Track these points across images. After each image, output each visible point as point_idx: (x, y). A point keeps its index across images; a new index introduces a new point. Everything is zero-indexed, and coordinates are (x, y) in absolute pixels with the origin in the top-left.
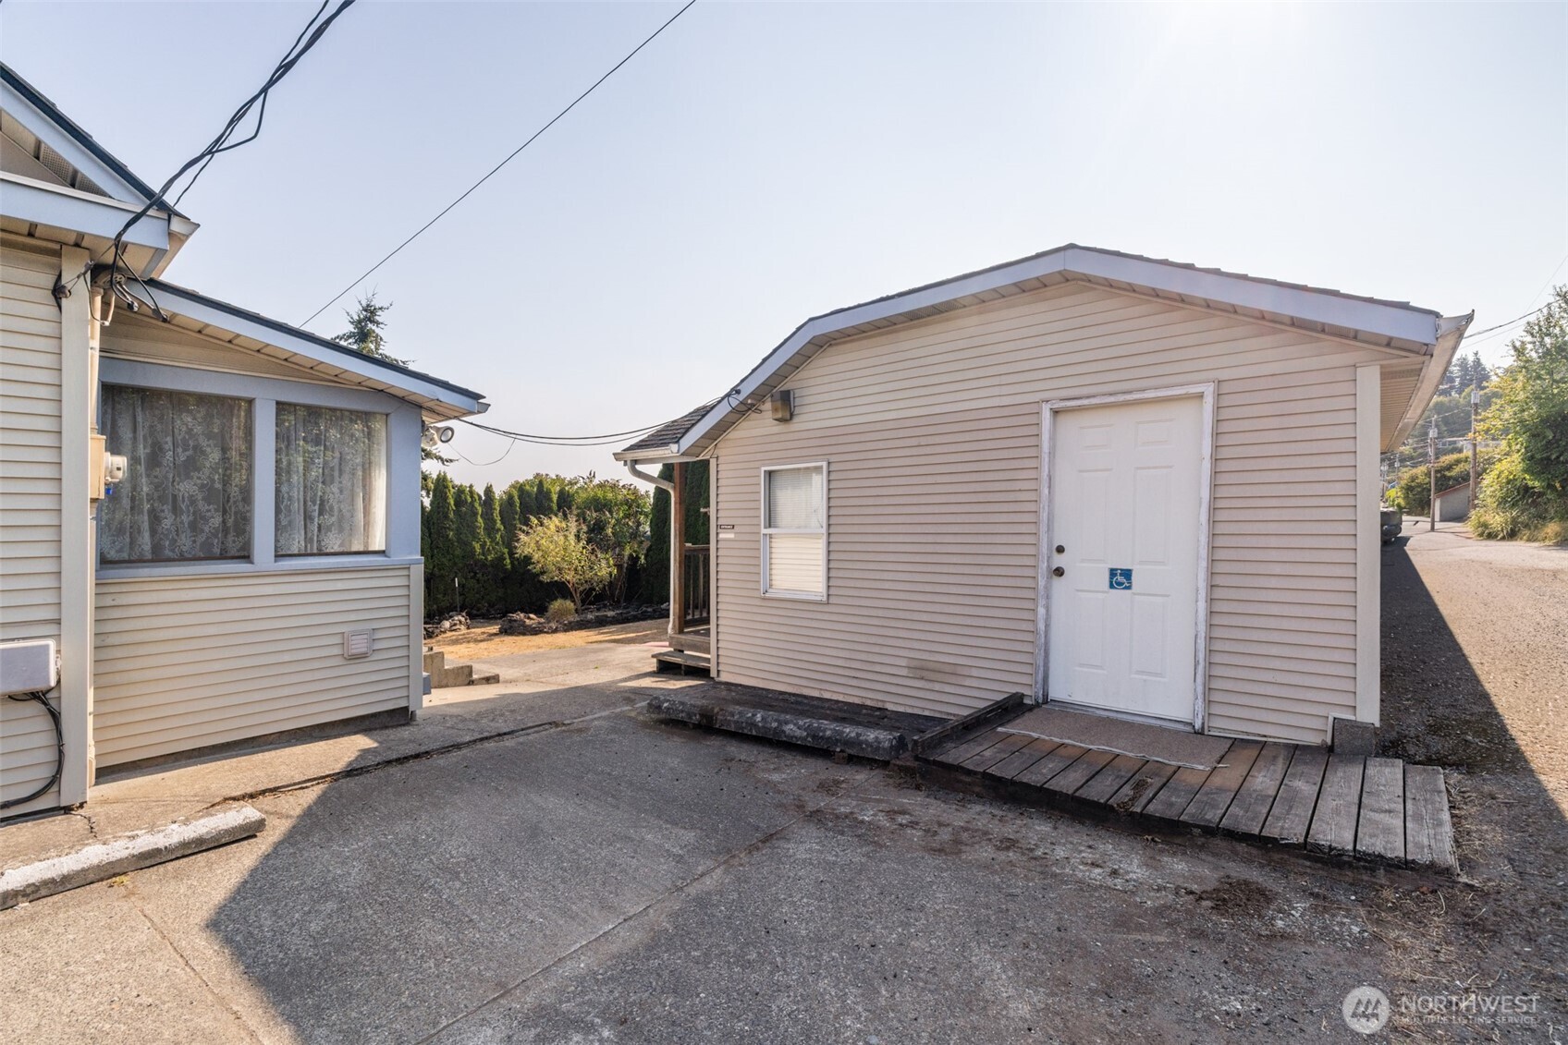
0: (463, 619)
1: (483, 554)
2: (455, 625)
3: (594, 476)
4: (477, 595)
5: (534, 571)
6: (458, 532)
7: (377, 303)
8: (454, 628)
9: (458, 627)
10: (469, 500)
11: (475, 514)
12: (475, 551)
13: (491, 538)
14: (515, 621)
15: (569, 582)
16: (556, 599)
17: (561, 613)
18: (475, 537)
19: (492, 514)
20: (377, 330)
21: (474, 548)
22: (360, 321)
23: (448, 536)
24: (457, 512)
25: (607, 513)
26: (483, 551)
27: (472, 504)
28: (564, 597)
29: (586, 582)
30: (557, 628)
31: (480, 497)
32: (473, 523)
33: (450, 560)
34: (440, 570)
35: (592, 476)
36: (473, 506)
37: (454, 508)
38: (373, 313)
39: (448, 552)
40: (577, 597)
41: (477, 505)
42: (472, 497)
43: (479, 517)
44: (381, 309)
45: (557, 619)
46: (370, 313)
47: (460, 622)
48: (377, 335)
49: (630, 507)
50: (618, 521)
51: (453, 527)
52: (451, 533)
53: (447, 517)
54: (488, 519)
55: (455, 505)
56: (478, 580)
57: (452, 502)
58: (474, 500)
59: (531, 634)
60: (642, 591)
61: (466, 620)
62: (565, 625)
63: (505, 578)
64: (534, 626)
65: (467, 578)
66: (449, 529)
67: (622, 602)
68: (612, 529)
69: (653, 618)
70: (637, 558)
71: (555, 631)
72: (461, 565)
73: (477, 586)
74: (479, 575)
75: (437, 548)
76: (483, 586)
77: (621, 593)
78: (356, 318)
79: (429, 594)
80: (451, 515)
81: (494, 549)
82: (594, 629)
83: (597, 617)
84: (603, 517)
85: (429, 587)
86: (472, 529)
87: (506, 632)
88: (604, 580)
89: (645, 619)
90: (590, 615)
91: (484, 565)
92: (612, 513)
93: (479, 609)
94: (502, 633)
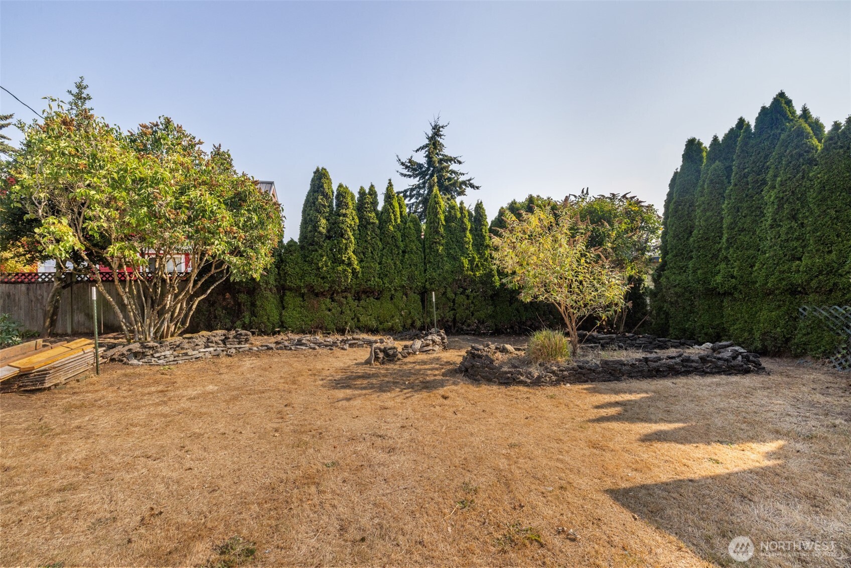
0: (437, 339)
1: (472, 270)
2: (428, 345)
3: (587, 193)
4: (467, 312)
5: (510, 286)
6: (448, 247)
7: (441, 124)
8: (426, 349)
9: (430, 348)
10: (459, 215)
11: (464, 230)
12: (464, 267)
13: (480, 254)
14: (480, 357)
15: (559, 304)
16: (538, 328)
17: (547, 353)
18: (464, 252)
19: (481, 230)
20: (441, 141)
21: (463, 263)
22: (432, 137)
23: (438, 250)
24: (447, 228)
25: (606, 224)
26: (472, 266)
27: (461, 219)
28: (552, 327)
29: (585, 306)
30: (539, 377)
31: (470, 214)
32: (462, 238)
33: (439, 275)
34: (431, 284)
35: (585, 193)
36: (463, 222)
37: (444, 223)
38: (439, 131)
39: (438, 267)
40: (572, 327)
41: (466, 220)
42: (462, 213)
43: (468, 232)
44: (442, 127)
45: (540, 360)
46: (437, 131)
47: (434, 341)
48: (441, 144)
49: (633, 220)
50: (619, 236)
51: (443, 242)
52: (441, 248)
53: (437, 232)
54: (478, 235)
55: (445, 220)
56: (468, 297)
57: (442, 217)
58: (463, 216)
59: (501, 384)
60: (647, 318)
61: (443, 339)
62: (553, 372)
63: (495, 295)
64: (505, 369)
65: (456, 294)
66: (439, 243)
67: (622, 330)
68: (613, 243)
69: (704, 373)
70: (640, 281)
71: (537, 382)
72: (450, 280)
73: (466, 302)
74: (468, 291)
75: (430, 262)
76: (472, 303)
77: (620, 318)
78: (430, 135)
79: (424, 308)
80: (442, 230)
81: (482, 265)
82: (602, 386)
83: (605, 363)
84: (601, 230)
85: (423, 301)
86: (461, 244)
87: (467, 370)
88: (616, 305)
89: (687, 373)
90: (595, 357)
91: (473, 281)
92: (611, 225)
93: (469, 326)
94: (461, 372)
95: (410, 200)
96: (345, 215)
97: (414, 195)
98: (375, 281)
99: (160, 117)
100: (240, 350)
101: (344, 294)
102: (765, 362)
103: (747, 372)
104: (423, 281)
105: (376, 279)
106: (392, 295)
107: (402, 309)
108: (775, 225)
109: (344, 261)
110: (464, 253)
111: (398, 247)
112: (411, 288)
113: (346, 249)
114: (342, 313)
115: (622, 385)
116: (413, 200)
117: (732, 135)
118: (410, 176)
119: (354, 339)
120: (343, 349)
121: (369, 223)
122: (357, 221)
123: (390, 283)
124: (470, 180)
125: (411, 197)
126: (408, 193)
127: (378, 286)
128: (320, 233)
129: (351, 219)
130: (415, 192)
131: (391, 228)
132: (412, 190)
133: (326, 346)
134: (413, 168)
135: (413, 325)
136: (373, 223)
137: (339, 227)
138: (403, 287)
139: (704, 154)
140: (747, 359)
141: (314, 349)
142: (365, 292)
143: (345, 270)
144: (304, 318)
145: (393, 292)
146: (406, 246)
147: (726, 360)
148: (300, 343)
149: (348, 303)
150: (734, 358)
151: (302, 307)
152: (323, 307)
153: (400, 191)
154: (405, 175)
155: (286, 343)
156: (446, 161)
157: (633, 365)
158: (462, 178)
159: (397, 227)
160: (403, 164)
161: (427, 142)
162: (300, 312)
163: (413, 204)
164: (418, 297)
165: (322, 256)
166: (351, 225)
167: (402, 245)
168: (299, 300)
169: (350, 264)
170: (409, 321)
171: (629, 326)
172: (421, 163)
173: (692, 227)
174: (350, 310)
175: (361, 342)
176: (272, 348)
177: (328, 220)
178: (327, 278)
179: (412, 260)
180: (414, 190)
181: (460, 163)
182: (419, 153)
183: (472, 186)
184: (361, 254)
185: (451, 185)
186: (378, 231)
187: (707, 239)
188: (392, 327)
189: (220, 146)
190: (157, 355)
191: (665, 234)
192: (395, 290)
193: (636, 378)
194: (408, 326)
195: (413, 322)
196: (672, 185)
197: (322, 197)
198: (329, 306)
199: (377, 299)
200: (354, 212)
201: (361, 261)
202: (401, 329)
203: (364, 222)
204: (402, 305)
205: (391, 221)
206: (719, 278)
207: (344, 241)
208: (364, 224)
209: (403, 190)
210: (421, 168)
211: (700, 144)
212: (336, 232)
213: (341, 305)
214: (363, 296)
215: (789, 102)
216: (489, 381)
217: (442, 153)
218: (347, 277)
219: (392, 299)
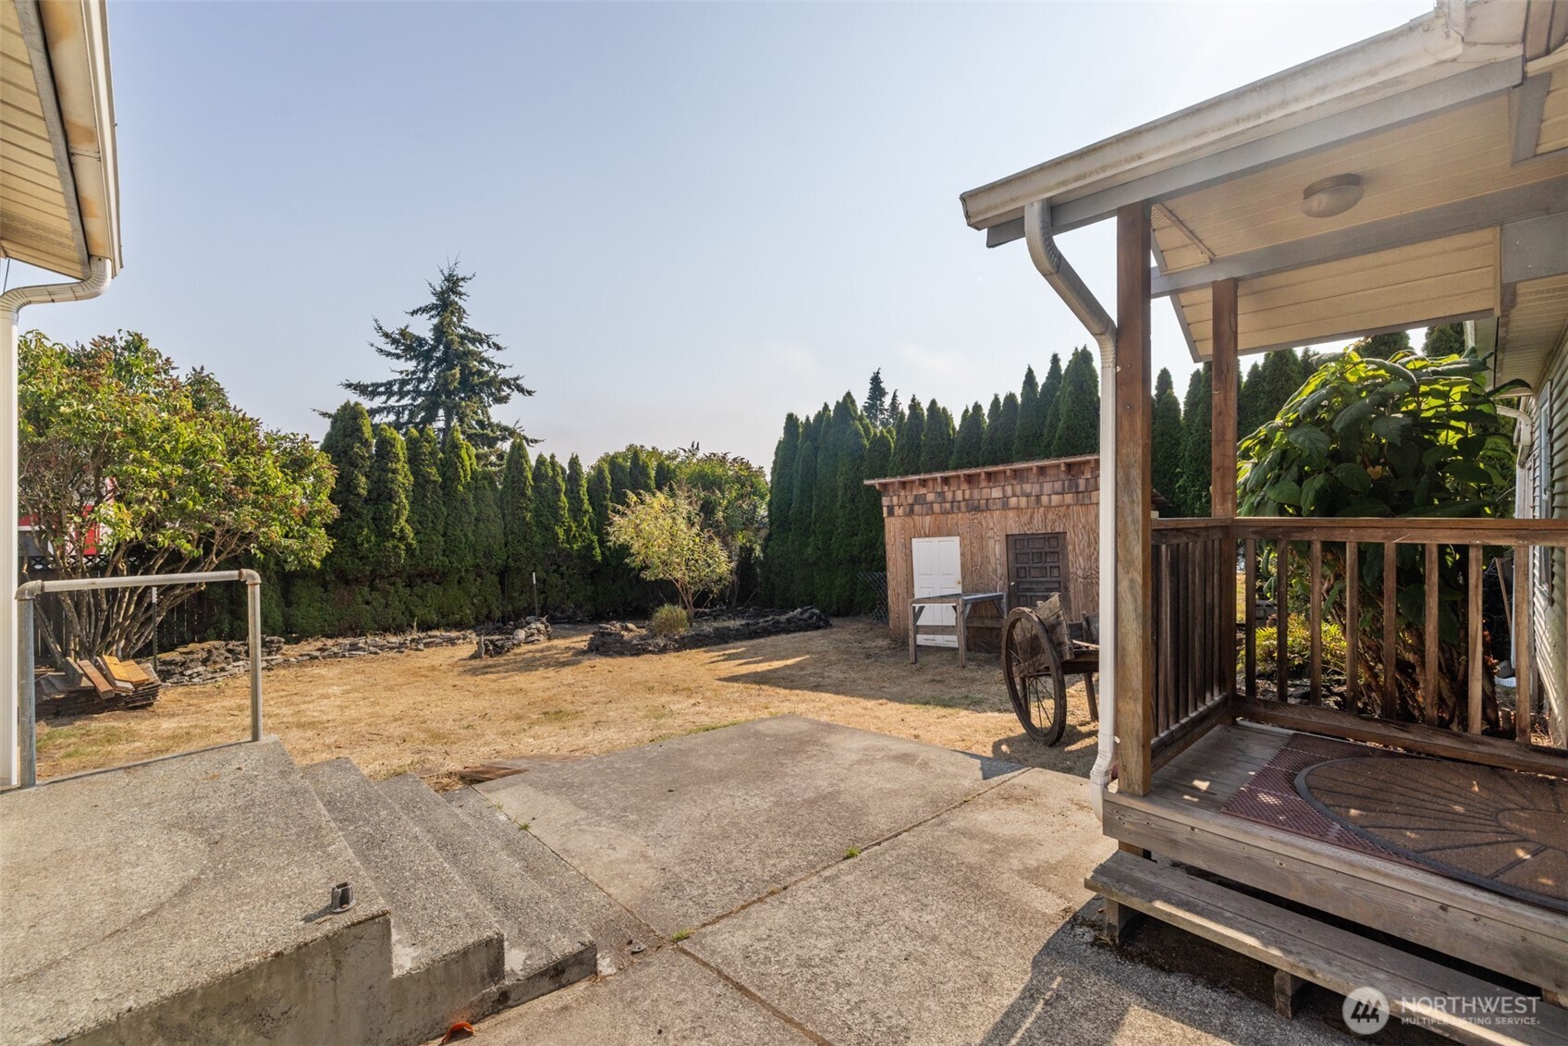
0: (542, 627)
1: (568, 542)
2: (532, 635)
3: (697, 448)
4: (561, 594)
5: (633, 564)
6: (537, 514)
7: (459, 272)
8: (531, 639)
9: (536, 637)
10: (551, 473)
11: (558, 492)
12: (558, 538)
13: (578, 521)
14: (610, 634)
15: (678, 581)
16: (661, 604)
17: (669, 625)
18: (558, 519)
19: (578, 493)
20: (460, 302)
21: (557, 534)
22: (442, 293)
23: (524, 518)
24: (536, 489)
25: (717, 492)
26: (568, 537)
27: (554, 478)
28: (672, 602)
29: (701, 581)
30: (665, 646)
31: (563, 471)
32: (556, 502)
33: (526, 549)
34: (515, 561)
35: (695, 448)
36: (556, 482)
37: (532, 483)
38: (456, 283)
39: (525, 540)
40: (689, 601)
41: (560, 480)
42: (553, 470)
43: (562, 495)
44: (463, 279)
45: (665, 632)
46: (453, 284)
47: (539, 630)
48: (460, 307)
49: (743, 486)
50: (730, 502)
51: (532, 506)
52: (529, 515)
53: (523, 495)
54: (574, 498)
55: (533, 479)
56: (562, 575)
57: (530, 476)
58: (556, 474)
59: (632, 655)
60: (758, 590)
61: (546, 627)
62: (676, 641)
63: (594, 572)
64: (635, 642)
65: (547, 572)
66: (526, 509)
67: (734, 605)
68: (723, 512)
69: (788, 631)
70: (751, 550)
71: (663, 650)
72: (541, 555)
73: (560, 581)
74: (563, 569)
75: (513, 533)
76: (568, 583)
77: (732, 592)
78: (439, 289)
79: (503, 592)
80: (529, 492)
81: (581, 535)
82: (714, 648)
83: (717, 629)
84: (713, 498)
85: (502, 583)
86: (555, 510)
87: (597, 649)
88: (725, 579)
89: (777, 633)
90: (708, 627)
91: (569, 556)
92: (722, 492)
93: (563, 612)
94: (592, 651)
95: (398, 401)
96: (395, 471)
97: (408, 392)
98: (438, 560)
99: (119, 331)
100: (273, 663)
101: (393, 580)
102: (834, 621)
103: (818, 628)
104: (505, 558)
105: (441, 558)
106: (461, 577)
107: (475, 596)
108: (843, 507)
109: (395, 534)
110: (557, 521)
111: (469, 514)
112: (488, 568)
113: (398, 517)
114: (387, 606)
115: (730, 645)
116: (406, 401)
117: (819, 417)
118: (398, 357)
119: (430, 637)
120: (417, 650)
121: (428, 481)
122: (412, 478)
123: (461, 561)
124: (517, 379)
125: (402, 395)
126: (395, 388)
127: (443, 566)
128: (358, 495)
129: (403, 477)
130: (409, 387)
131: (460, 488)
132: (403, 383)
133: (391, 648)
134: (407, 344)
135: (488, 617)
136: (435, 482)
137: (387, 487)
138: (477, 566)
139: (801, 430)
140: (819, 618)
141: (376, 653)
142: (420, 575)
143: (397, 546)
144: (327, 617)
145: (463, 574)
146: (480, 512)
147: (805, 620)
148: (354, 647)
149: (396, 592)
150: (811, 618)
151: (322, 601)
152: (359, 599)
153: (380, 381)
154: (388, 354)
155: (335, 650)
156: (473, 341)
157: (738, 630)
158: (503, 374)
159: (467, 487)
160: (386, 335)
161: (434, 300)
162: (321, 609)
163: (404, 407)
164: (496, 579)
165: (361, 527)
166: (404, 484)
167: (473, 510)
168: (319, 591)
169: (403, 538)
170: (485, 611)
171: (741, 601)
172: (422, 336)
173: (791, 500)
174: (400, 601)
175: (439, 640)
176: (317, 658)
177: (367, 477)
178: (368, 557)
179: (489, 531)
180: (408, 384)
181: (499, 348)
182: (417, 317)
183: (520, 389)
184: (418, 522)
185: (482, 383)
186: (441, 493)
187: (802, 513)
188: (461, 620)
189: (202, 368)
190: (189, 672)
191: (771, 502)
192: (467, 571)
193: (740, 640)
194: (481, 618)
195: (490, 612)
196: (776, 454)
197: (358, 445)
198: (368, 597)
199: (438, 583)
200: (407, 466)
201: (417, 533)
202: (473, 622)
203: (421, 480)
204: (474, 590)
205: (459, 478)
206: (809, 550)
207: (395, 507)
208: (421, 482)
209: (385, 381)
210: (421, 345)
211: (797, 419)
212: (382, 495)
213: (386, 594)
214: (419, 581)
215: (853, 402)
216: (621, 654)
217: (462, 324)
218: (399, 556)
219: (459, 582)
